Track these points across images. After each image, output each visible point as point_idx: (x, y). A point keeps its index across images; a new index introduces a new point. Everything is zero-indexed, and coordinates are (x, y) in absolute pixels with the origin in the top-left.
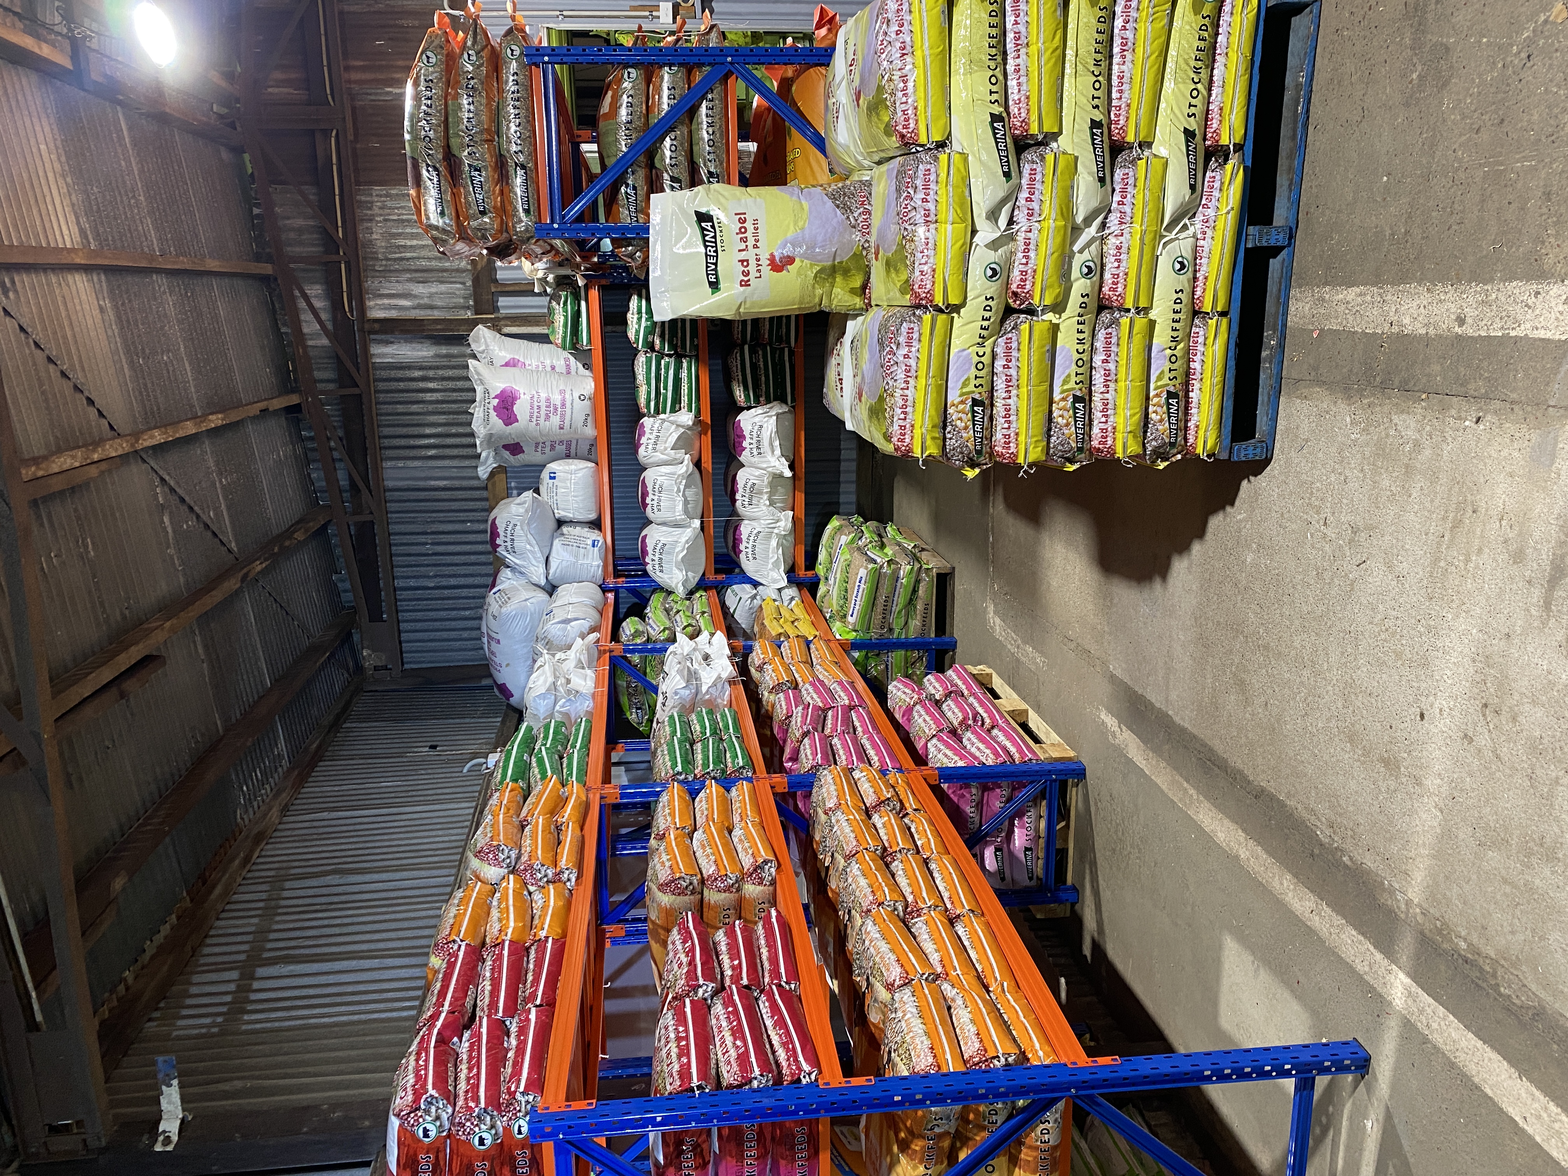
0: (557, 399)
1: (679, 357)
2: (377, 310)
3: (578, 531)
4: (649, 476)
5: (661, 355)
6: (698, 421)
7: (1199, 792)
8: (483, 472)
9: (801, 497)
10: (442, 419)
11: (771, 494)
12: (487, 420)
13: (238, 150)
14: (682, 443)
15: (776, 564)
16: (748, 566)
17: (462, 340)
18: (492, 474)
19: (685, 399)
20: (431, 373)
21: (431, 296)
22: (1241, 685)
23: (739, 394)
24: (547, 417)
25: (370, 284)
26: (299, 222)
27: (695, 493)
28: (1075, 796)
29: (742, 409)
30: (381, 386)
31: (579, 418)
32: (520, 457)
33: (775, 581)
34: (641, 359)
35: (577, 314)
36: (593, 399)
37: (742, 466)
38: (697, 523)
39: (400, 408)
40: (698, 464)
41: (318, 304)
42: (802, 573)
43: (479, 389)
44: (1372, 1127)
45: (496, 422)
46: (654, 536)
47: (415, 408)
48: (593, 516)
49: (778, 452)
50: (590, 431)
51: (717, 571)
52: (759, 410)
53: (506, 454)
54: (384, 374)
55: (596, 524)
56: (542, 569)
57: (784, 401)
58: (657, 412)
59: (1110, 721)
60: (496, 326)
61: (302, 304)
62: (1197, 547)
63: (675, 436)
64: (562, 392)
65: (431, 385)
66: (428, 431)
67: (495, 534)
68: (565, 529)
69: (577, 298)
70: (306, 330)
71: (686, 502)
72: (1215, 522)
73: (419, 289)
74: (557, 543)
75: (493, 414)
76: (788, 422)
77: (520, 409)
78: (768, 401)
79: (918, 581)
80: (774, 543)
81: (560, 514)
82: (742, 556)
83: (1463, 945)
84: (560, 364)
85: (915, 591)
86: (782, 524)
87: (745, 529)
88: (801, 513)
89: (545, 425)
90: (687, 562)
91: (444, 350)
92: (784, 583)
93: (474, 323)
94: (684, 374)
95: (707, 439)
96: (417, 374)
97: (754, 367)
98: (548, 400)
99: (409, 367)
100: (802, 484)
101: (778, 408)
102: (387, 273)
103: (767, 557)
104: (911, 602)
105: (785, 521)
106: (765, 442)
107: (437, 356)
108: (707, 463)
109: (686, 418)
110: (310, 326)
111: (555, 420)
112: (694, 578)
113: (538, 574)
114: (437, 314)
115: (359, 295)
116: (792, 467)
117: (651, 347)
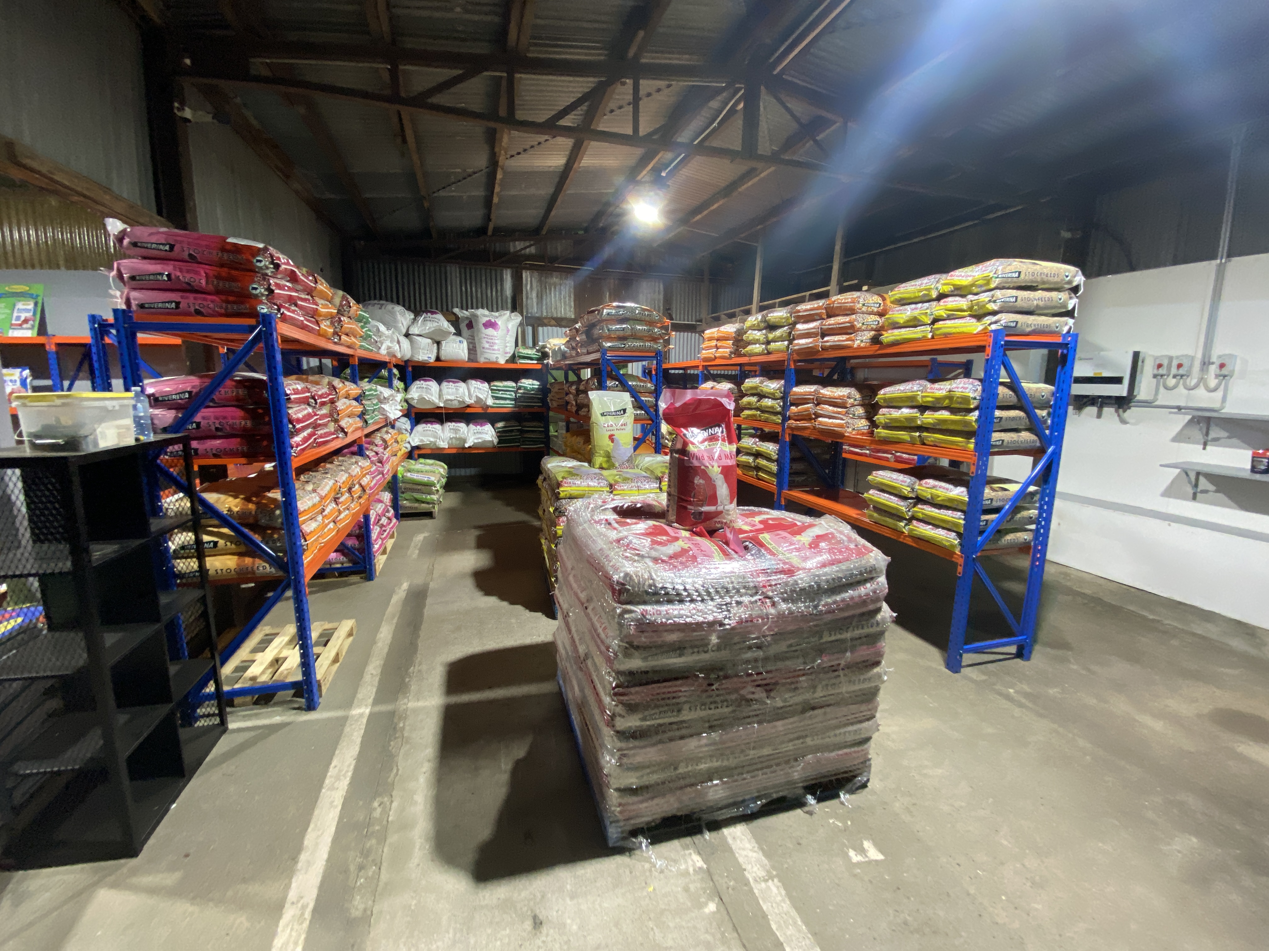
0: (496, 347)
1: (515, 400)
2: (526, 275)
3: (435, 351)
4: (462, 385)
5: (516, 392)
6: (488, 407)
7: (397, 624)
8: (456, 310)
9: (454, 451)
10: (479, 295)
11: (456, 438)
12: (485, 316)
13: (586, 230)
14: (479, 400)
15: (422, 441)
16: (420, 428)
17: (514, 309)
18: (455, 314)
19: (497, 402)
20: (499, 294)
21: (532, 299)
22: (459, 628)
23: (500, 425)
24: (488, 342)
25: (536, 274)
26: (559, 249)
27: (456, 405)
28: (355, 578)
29: (493, 426)
30: (493, 273)
31: (486, 356)
32: (466, 328)
33: (413, 440)
34: (514, 385)
35: (531, 359)
36: (496, 363)
37: (468, 425)
38: (442, 405)
39: (484, 278)
40: (468, 406)
41: (528, 250)
42: (417, 452)
43: (497, 314)
44: (277, 719)
45: (485, 320)
46: (433, 385)
47: (484, 285)
48: (443, 358)
49: (476, 441)
50: (482, 360)
51: (416, 414)
52: (494, 433)
53: (467, 322)
54: (498, 274)
55: (438, 359)
56: (417, 332)
57: (499, 443)
58: (492, 390)
59: (405, 586)
60: (521, 324)
61: (527, 244)
62: (505, 604)
63: (481, 397)
64: (499, 350)
65: (494, 293)
66: (474, 289)
67: (433, 313)
68: (435, 345)
69: (538, 359)
70: (517, 243)
71: (451, 400)
72: (519, 608)
73: (534, 295)
74: (429, 341)
75: (487, 319)
76: (490, 445)
77: (490, 331)
78: (498, 437)
79: (428, 503)
80: (432, 440)
81: (444, 343)
82: (424, 425)
83: (401, 725)
84: (508, 350)
85: (423, 502)
86: (442, 443)
87: (437, 427)
88: (445, 452)
89: (484, 341)
90: (421, 399)
91: (509, 301)
92: (413, 445)
93: (522, 316)
94: (508, 402)
95: (480, 411)
96: (499, 288)
97: (512, 431)
98: (495, 343)
99: (502, 285)
100: (461, 451)
101: (496, 441)
102: (540, 281)
103: (425, 436)
104: (417, 501)
105: (443, 445)
106: (480, 436)
107: (507, 297)
108: (469, 410)
109: (490, 402)
110: (519, 245)
111: (487, 346)
112: (414, 403)
113: (415, 330)
114: (524, 300)
115: (531, 268)
116: (469, 447)
117: (520, 388)
